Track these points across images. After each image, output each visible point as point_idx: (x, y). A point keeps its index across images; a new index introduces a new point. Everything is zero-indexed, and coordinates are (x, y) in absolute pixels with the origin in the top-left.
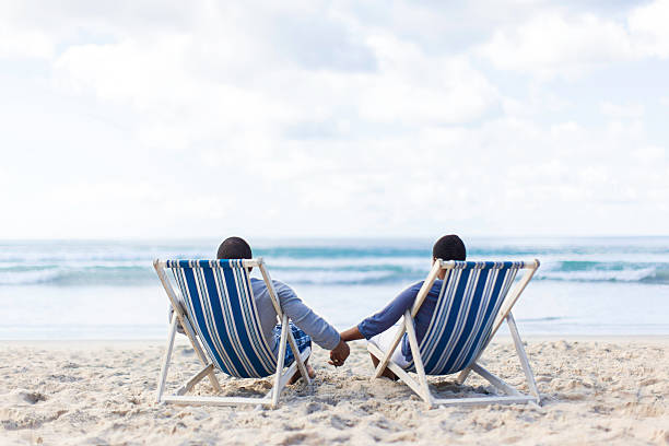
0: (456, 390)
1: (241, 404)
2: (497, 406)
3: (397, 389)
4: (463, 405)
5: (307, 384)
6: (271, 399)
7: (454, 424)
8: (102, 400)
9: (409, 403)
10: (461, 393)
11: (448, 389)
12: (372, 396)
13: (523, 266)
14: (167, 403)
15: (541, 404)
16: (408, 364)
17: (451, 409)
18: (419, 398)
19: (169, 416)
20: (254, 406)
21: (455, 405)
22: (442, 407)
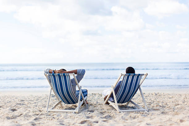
0: (125, 107)
1: (69, 112)
2: (136, 112)
3: (110, 107)
4: (127, 112)
5: (86, 106)
6: (77, 110)
7: (125, 117)
8: (32, 111)
9: (113, 111)
10: (127, 108)
11: (123, 107)
12: (103, 109)
13: (143, 75)
14: (49, 112)
15: (148, 111)
16: (113, 100)
17: (124, 113)
18: (116, 110)
19: (50, 115)
20: (72, 112)
21: (125, 112)
22: (122, 112)
